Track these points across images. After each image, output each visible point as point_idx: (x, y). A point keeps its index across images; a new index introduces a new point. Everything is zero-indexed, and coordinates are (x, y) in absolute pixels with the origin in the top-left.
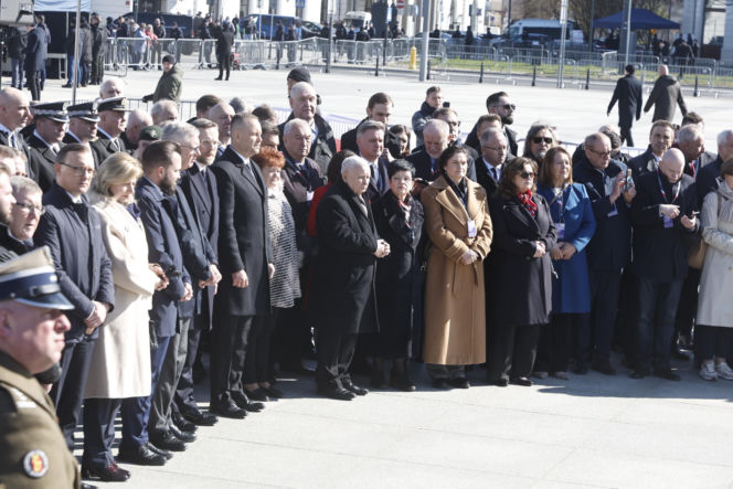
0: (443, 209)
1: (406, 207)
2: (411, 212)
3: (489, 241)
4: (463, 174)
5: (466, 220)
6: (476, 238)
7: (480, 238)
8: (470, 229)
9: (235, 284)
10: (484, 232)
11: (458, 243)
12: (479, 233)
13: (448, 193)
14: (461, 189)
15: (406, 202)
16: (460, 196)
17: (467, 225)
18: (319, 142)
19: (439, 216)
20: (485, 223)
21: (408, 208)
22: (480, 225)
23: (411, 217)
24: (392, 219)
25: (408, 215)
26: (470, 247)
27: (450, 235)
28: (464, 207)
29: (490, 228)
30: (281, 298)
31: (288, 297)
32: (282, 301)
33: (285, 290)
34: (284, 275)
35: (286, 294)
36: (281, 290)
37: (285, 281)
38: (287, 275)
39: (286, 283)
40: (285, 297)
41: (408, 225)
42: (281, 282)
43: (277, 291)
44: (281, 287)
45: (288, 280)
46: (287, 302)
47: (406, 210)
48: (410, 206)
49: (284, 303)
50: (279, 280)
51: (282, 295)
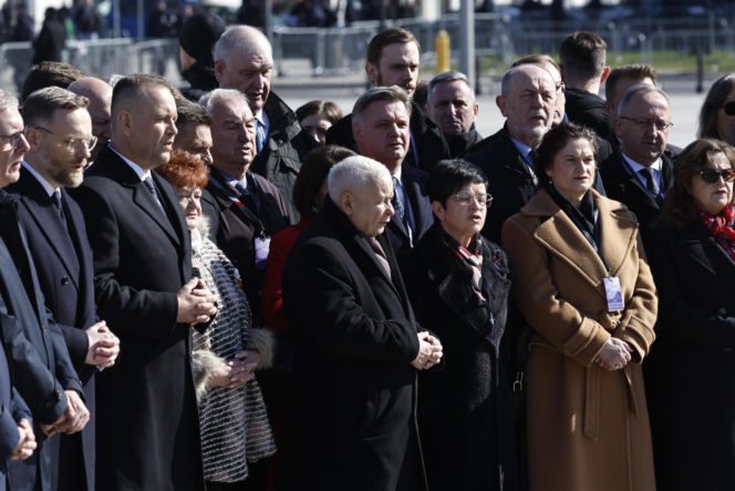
0: (551, 258)
1: (473, 258)
2: (484, 268)
3: (650, 318)
4: (588, 184)
5: (601, 276)
6: (624, 313)
7: (631, 313)
8: (610, 295)
10: (639, 301)
11: (589, 326)
12: (630, 304)
13: (560, 224)
14: (585, 214)
15: (472, 249)
16: (583, 227)
17: (602, 285)
18: (273, 145)
19: (544, 273)
20: (640, 283)
21: (478, 260)
22: (630, 285)
23: (483, 280)
24: (444, 286)
25: (477, 274)
27: (570, 310)
28: (594, 250)
29: (652, 292)
30: (222, 464)
31: (235, 459)
32: (224, 469)
33: (229, 444)
34: (225, 415)
35: (232, 455)
36: (221, 446)
37: (227, 426)
38: (231, 413)
39: (230, 432)
40: (229, 461)
41: (480, 294)
42: (220, 429)
43: (214, 448)
44: (221, 440)
45: (233, 424)
46: (234, 472)
47: (474, 265)
48: (481, 257)
49: (230, 473)
50: (216, 424)
51: (224, 457)
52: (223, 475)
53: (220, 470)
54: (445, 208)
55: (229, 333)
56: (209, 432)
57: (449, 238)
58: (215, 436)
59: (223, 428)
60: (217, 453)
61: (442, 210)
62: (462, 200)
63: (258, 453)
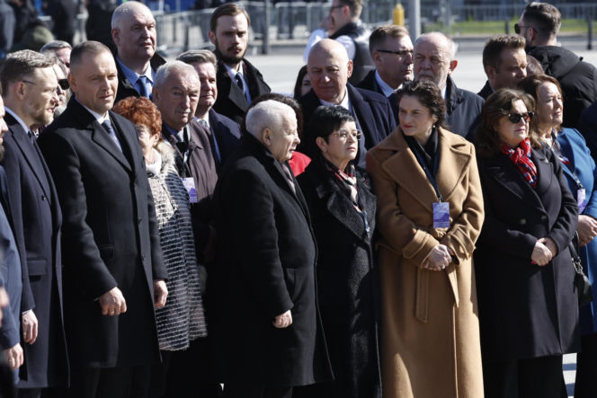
1: (350, 179)
2: (358, 186)
6: (452, 226)
7: (457, 226)
9: (105, 313)
11: (421, 236)
12: (458, 218)
15: (348, 171)
21: (353, 180)
24: (331, 203)
25: (354, 192)
26: (441, 240)
30: (166, 336)
31: (177, 333)
32: (167, 340)
33: (171, 321)
35: (175, 329)
37: (171, 308)
38: (175, 298)
39: (173, 312)
40: (172, 335)
41: (357, 208)
44: (166, 318)
45: (176, 306)
46: (176, 342)
47: (351, 184)
48: (355, 179)
49: (172, 343)
52: (167, 345)
53: (164, 341)
54: (327, 141)
55: (176, 236)
57: (331, 165)
58: (161, 315)
61: (325, 143)
62: (342, 135)
63: (198, 333)
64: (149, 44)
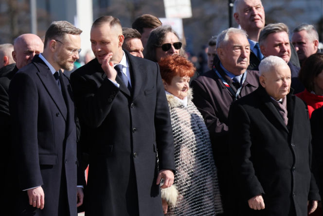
34: (203, 189)
36: (201, 206)
42: (200, 197)
43: (198, 207)
44: (201, 203)
50: (198, 194)
51: (203, 211)
56: (195, 199)
58: (198, 200)
59: (202, 196)
60: (200, 209)
63: (218, 211)
64: (258, 19)
